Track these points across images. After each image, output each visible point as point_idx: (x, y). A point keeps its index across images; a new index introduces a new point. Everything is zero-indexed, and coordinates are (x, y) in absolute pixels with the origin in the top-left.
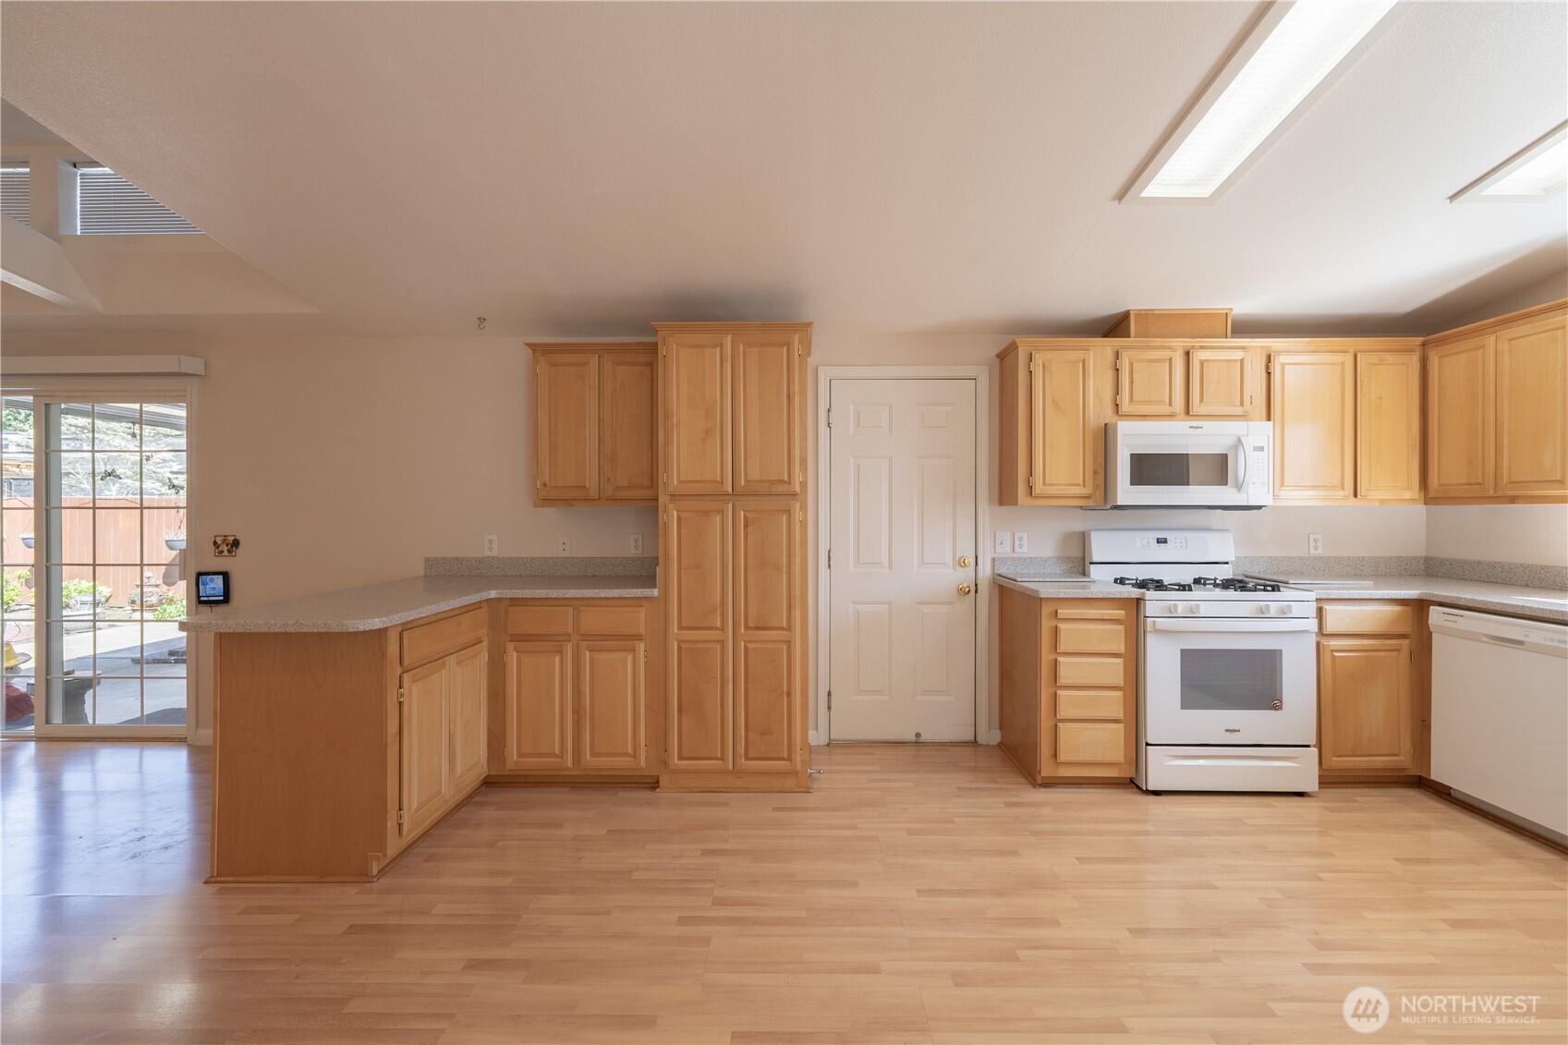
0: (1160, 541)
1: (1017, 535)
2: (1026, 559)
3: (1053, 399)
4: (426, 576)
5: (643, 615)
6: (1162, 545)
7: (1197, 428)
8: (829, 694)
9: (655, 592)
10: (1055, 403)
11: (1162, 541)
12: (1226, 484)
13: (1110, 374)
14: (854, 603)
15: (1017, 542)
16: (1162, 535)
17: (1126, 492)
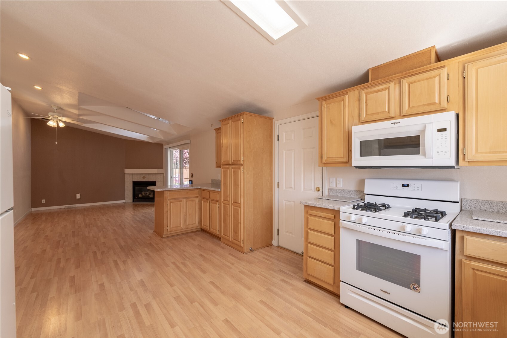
0: (403, 186)
1: (338, 179)
2: (341, 190)
3: (330, 120)
4: (211, 183)
5: (218, 195)
6: (405, 188)
7: (396, 123)
8: (278, 230)
9: (219, 190)
10: (331, 122)
11: (405, 186)
12: (419, 154)
13: (357, 103)
14: (285, 200)
15: (338, 183)
16: (405, 182)
17: (358, 160)
